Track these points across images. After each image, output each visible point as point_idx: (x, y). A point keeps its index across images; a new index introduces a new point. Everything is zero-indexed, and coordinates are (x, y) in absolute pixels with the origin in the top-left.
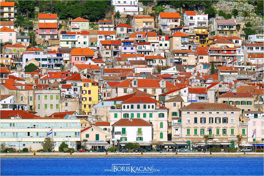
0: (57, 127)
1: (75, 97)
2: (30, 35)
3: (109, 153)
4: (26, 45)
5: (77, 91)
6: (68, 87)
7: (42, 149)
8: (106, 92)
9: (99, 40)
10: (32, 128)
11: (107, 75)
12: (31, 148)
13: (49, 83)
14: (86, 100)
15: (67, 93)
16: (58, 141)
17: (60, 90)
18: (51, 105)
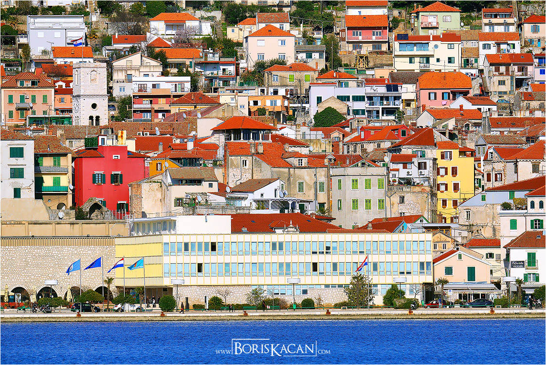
0: (378, 250)
1: (422, 182)
2: (327, 43)
3: (498, 311)
4: (317, 66)
5: (425, 168)
6: (406, 161)
7: (346, 300)
8: (492, 170)
9: (483, 52)
10: (323, 253)
11: (495, 132)
12: (319, 299)
13: (364, 150)
14: (446, 189)
15: (403, 173)
16: (381, 282)
17: (388, 168)
18: (366, 201)
